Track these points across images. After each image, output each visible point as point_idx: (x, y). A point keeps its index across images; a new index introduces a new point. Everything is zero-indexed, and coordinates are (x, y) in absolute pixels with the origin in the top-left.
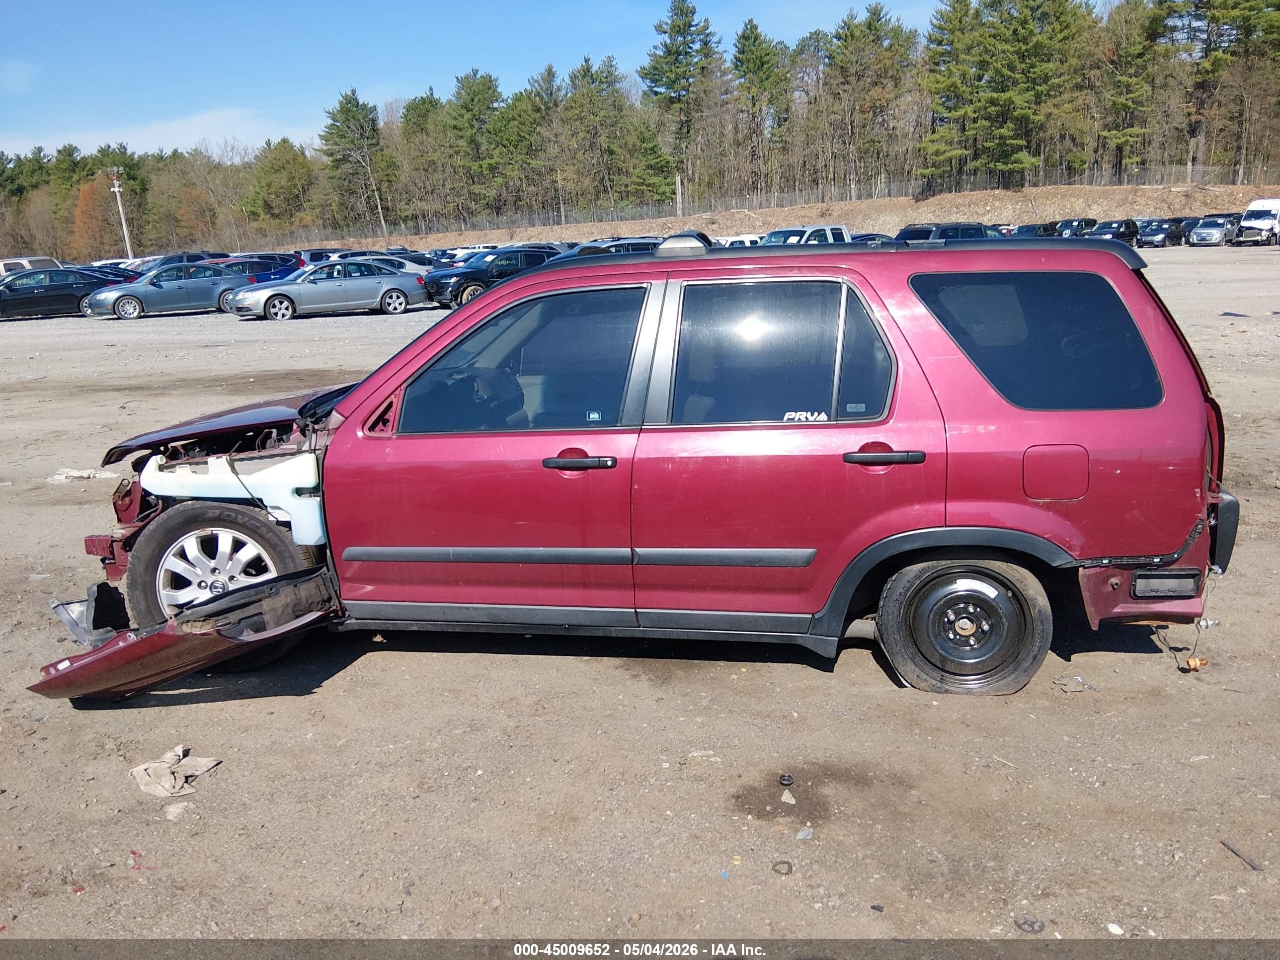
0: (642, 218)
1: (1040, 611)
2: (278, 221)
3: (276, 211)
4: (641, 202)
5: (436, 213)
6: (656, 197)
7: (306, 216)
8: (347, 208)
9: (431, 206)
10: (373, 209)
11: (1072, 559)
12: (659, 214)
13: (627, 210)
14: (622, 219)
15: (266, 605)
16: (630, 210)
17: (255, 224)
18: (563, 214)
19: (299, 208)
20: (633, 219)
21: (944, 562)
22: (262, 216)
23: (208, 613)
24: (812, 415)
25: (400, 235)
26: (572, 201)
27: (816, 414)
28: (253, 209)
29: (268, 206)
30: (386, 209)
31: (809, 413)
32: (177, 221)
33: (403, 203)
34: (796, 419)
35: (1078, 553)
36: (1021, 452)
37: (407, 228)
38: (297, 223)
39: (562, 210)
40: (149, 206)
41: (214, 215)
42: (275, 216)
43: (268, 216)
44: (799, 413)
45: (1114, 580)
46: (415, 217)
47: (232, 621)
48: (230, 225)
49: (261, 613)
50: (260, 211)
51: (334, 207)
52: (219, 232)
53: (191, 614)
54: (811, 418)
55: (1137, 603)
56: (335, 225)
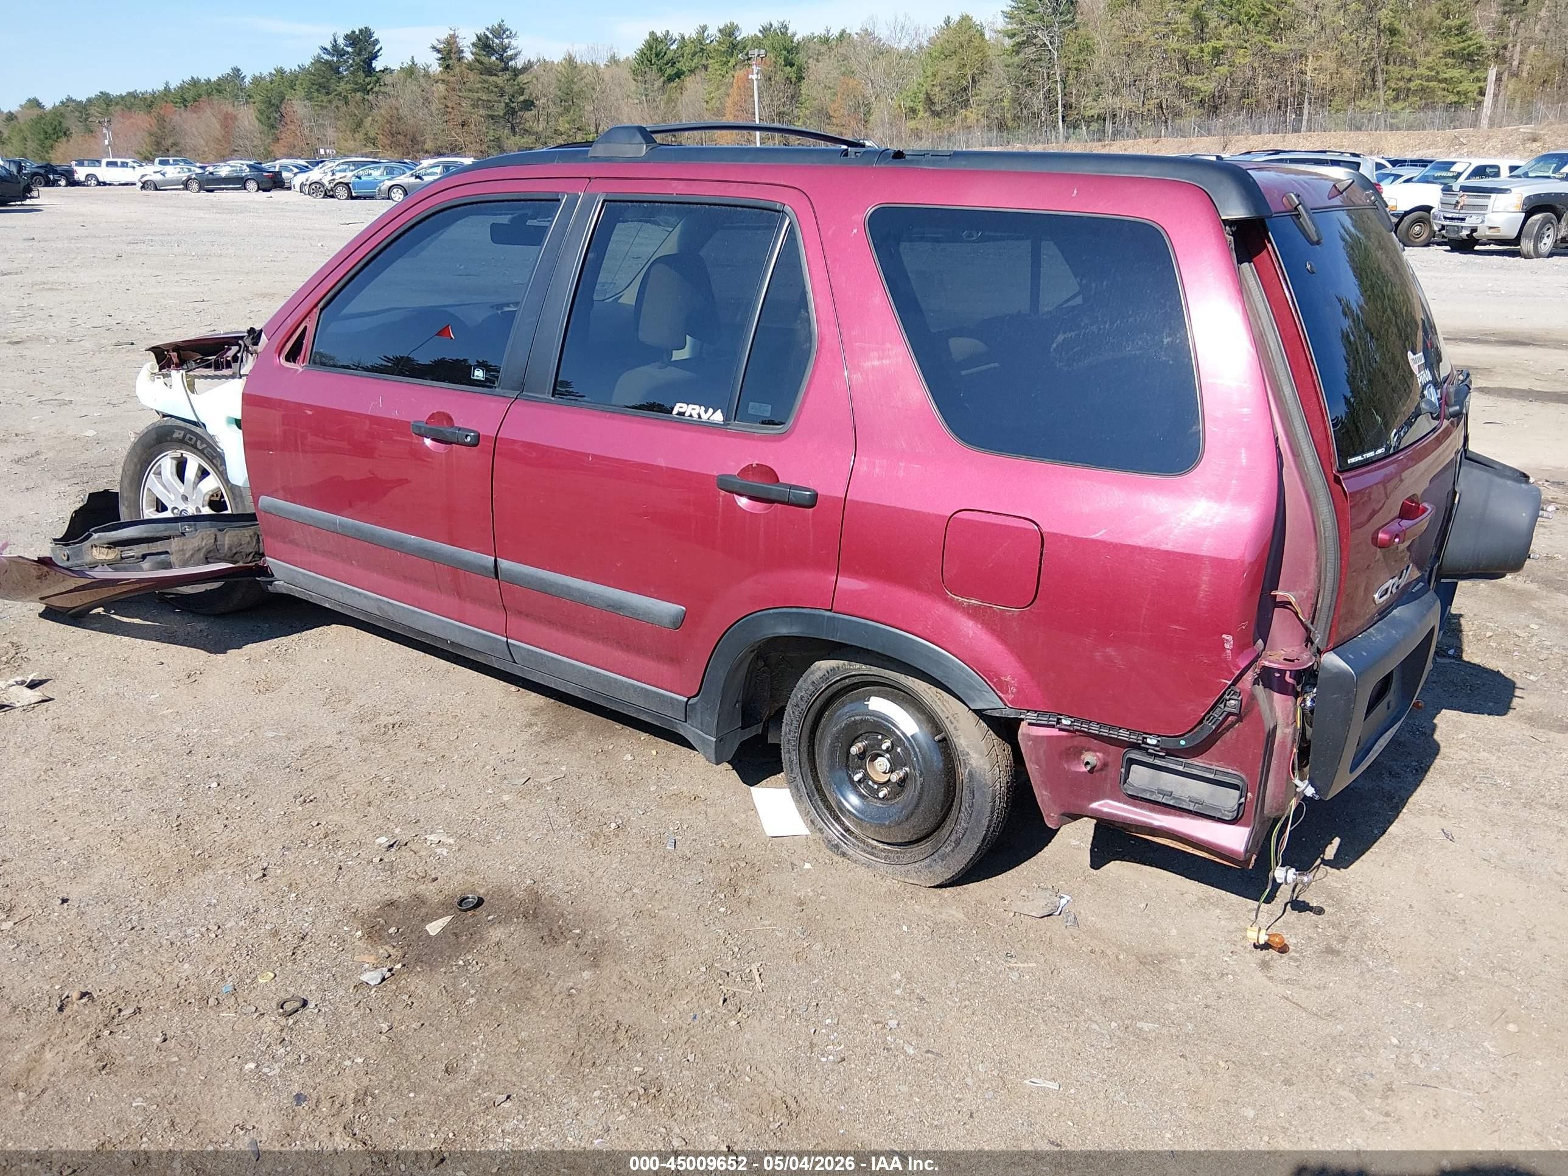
0: (1424, 128)
1: (971, 774)
2: (937, 119)
3: (938, 108)
4: (1426, 105)
5: (1130, 114)
6: (1452, 98)
7: (972, 115)
8: (1020, 104)
9: (1125, 102)
10: (1052, 108)
11: (1002, 705)
12: (1453, 122)
13: (1402, 116)
14: (1393, 128)
15: (174, 545)
16: (1406, 115)
17: (912, 124)
18: (1305, 117)
19: (966, 104)
20: (1409, 128)
21: (857, 666)
22: (921, 114)
23: (112, 540)
24: (706, 412)
25: (1078, 140)
26: (1323, 100)
27: (711, 410)
28: (912, 104)
29: (929, 101)
30: (1067, 106)
31: (703, 408)
32: (829, 117)
33: (1090, 99)
34: (687, 414)
35: (1011, 697)
36: (943, 517)
37: (1088, 132)
38: (958, 124)
39: (1306, 112)
40: (802, 99)
41: (868, 112)
42: (936, 114)
43: (927, 114)
44: (691, 406)
45: (1089, 757)
46: (1101, 118)
47: (136, 555)
48: (883, 125)
49: (167, 553)
50: (920, 107)
51: (1006, 103)
52: (871, 133)
53: (99, 538)
54: (704, 417)
55: (1135, 806)
56: (1002, 126)
